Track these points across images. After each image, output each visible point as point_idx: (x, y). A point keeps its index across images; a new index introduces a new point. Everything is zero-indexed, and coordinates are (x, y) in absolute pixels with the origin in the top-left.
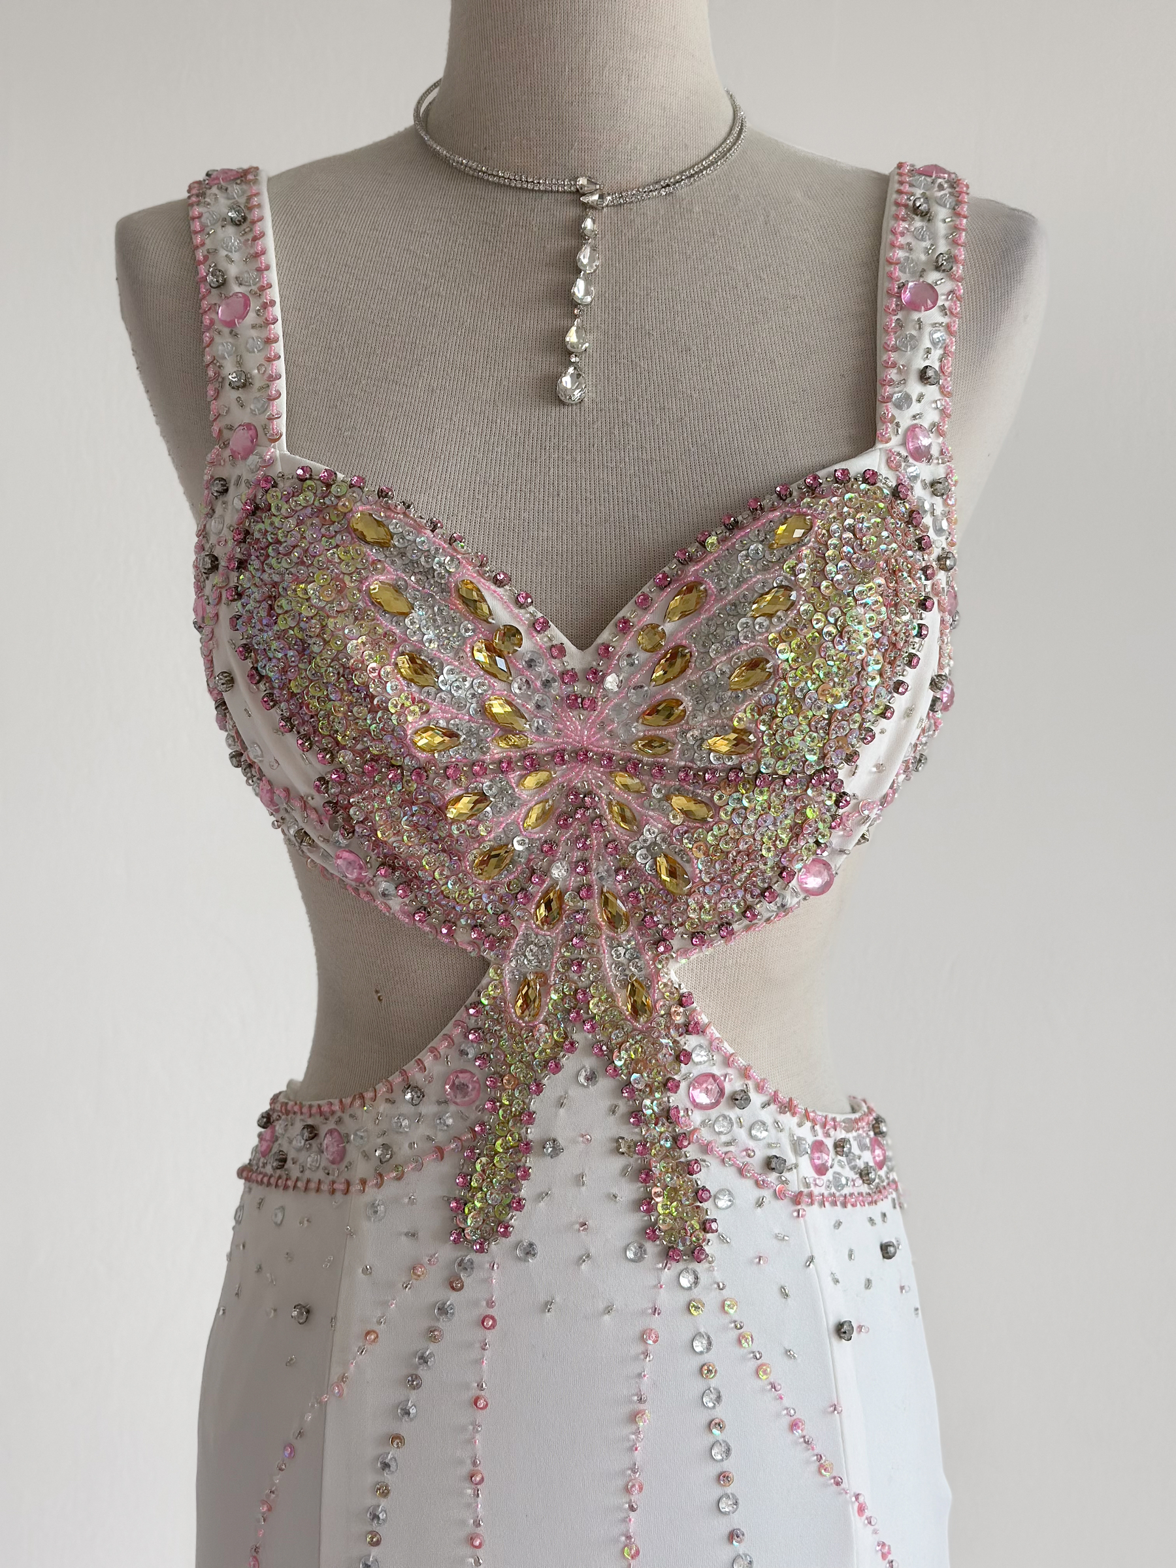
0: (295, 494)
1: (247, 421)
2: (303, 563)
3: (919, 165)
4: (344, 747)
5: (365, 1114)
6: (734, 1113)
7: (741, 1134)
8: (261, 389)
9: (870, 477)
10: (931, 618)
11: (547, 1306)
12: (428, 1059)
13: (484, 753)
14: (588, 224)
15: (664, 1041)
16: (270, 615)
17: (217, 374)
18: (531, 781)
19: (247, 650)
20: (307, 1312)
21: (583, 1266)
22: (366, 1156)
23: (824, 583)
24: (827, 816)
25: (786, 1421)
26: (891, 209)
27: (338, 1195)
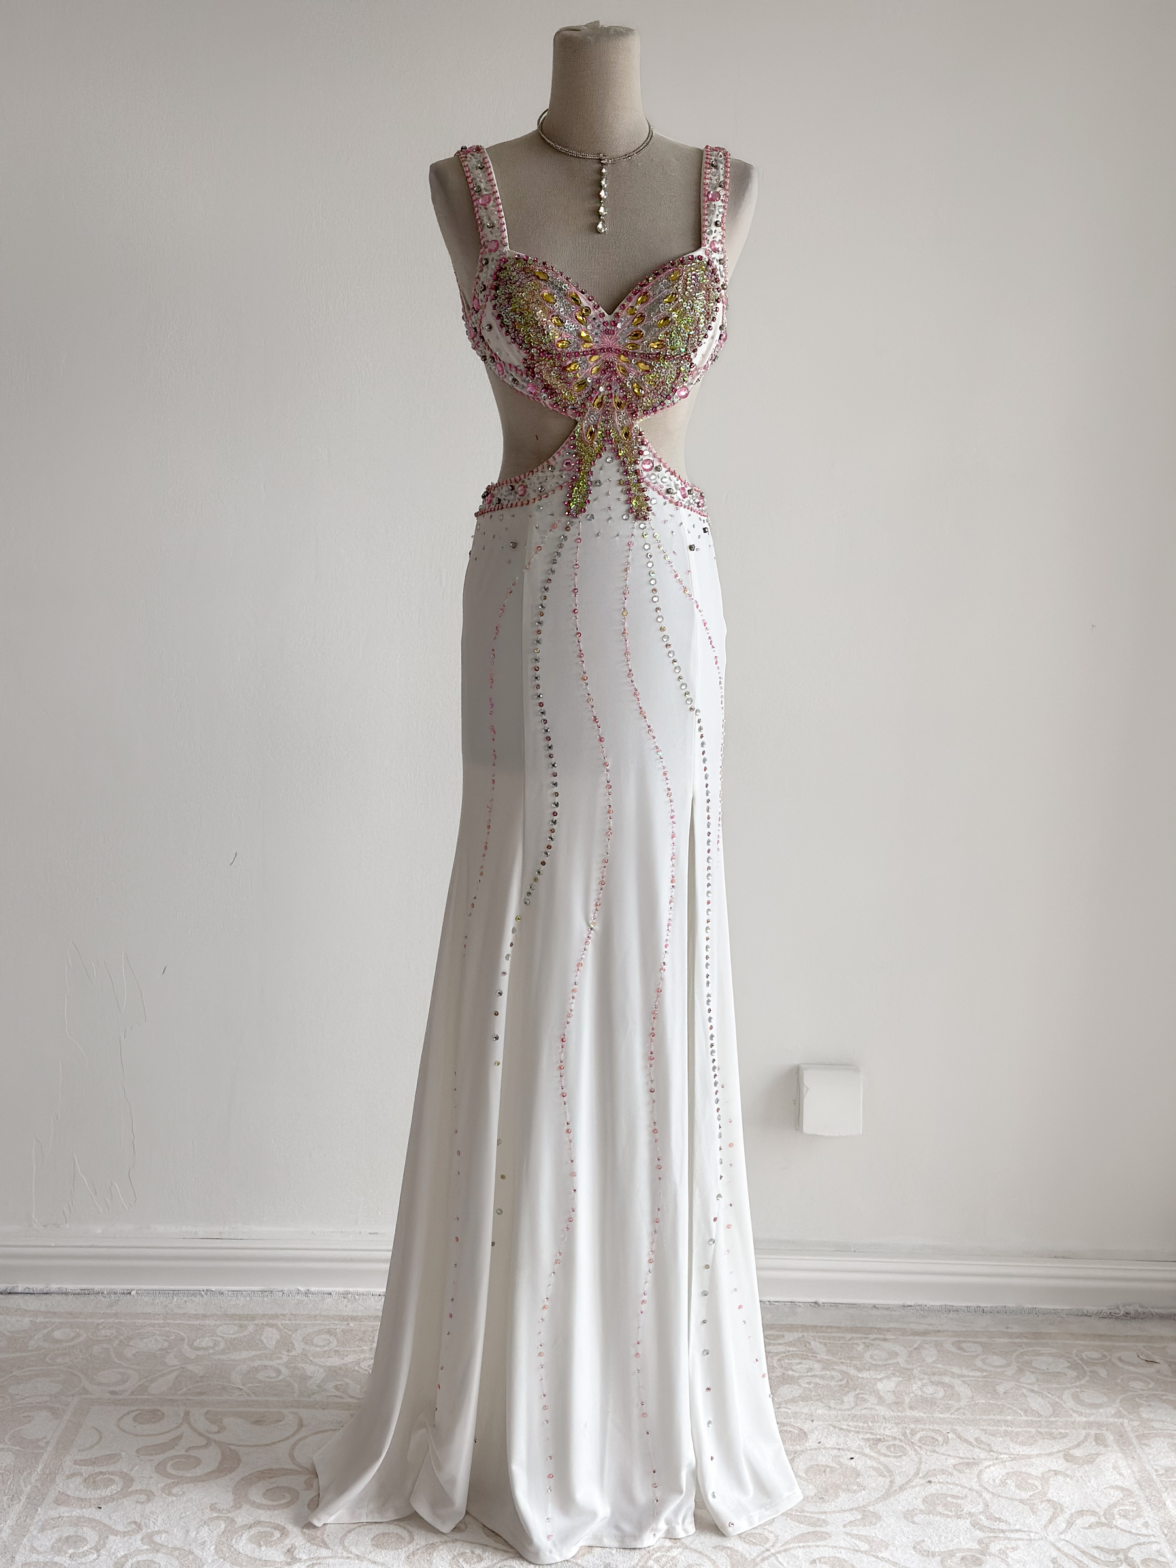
0: (515, 264)
1: (494, 239)
2: (520, 286)
3: (714, 146)
4: (533, 347)
5: (534, 478)
6: (657, 473)
7: (659, 480)
8: (498, 228)
9: (700, 258)
10: (720, 305)
11: (598, 535)
12: (556, 455)
13: (579, 349)
14: (604, 171)
15: (635, 447)
16: (508, 304)
17: (481, 223)
18: (595, 358)
19: (499, 316)
20: (515, 545)
21: (609, 521)
22: (534, 491)
23: (687, 292)
24: (687, 371)
25: (674, 574)
26: (704, 165)
27: (525, 506)
